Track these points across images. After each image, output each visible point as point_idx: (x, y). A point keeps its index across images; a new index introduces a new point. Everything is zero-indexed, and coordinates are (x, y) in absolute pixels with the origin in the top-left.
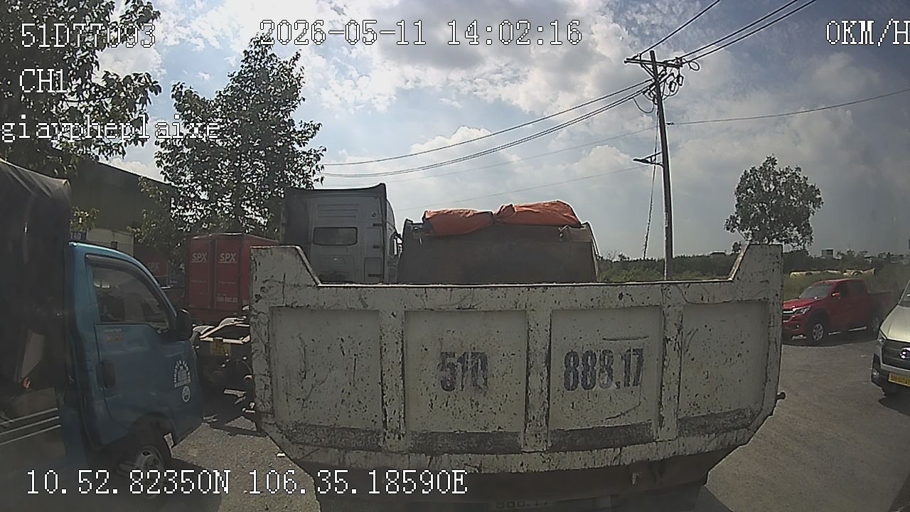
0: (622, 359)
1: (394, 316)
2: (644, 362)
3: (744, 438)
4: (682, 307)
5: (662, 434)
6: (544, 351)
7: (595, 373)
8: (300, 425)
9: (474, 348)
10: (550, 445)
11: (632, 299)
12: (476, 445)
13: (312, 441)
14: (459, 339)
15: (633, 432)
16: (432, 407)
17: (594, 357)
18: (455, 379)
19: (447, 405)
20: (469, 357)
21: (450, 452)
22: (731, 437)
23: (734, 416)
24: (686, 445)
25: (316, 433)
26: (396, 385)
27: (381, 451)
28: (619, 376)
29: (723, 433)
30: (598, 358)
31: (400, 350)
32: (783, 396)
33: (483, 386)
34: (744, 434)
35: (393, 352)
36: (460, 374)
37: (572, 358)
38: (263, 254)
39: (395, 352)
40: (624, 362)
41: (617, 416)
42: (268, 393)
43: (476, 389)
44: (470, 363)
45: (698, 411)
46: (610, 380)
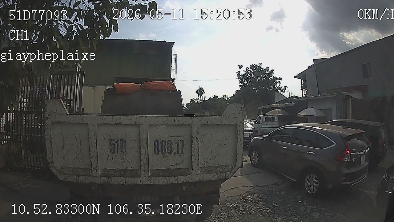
0: (176, 144)
1: (93, 126)
2: (184, 145)
4: (199, 126)
5: (193, 172)
6: (146, 140)
7: (166, 149)
8: (63, 167)
9: (121, 138)
10: (150, 174)
11: (179, 122)
12: (123, 174)
13: (67, 173)
14: (116, 135)
15: (182, 171)
16: (107, 160)
17: (165, 142)
18: (115, 149)
19: (112, 159)
21: (115, 176)
22: (223, 175)
23: (224, 167)
24: (204, 177)
25: (68, 170)
26: (94, 151)
27: (90, 176)
28: (175, 149)
29: (219, 173)
32: (246, 161)
33: (125, 152)
34: (229, 174)
35: (93, 139)
36: (116, 147)
37: (157, 143)
38: (49, 102)
41: (175, 165)
42: (51, 155)
43: (122, 153)
44: (120, 143)
45: (208, 164)
46: (172, 151)
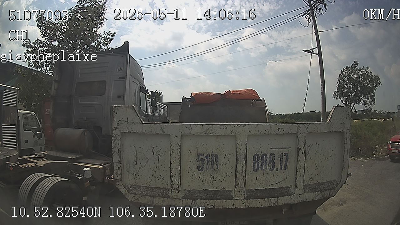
0: (279, 158)
1: (177, 137)
2: (289, 159)
3: (333, 193)
4: (306, 134)
5: (297, 192)
6: (244, 153)
7: (267, 163)
8: (134, 186)
9: (212, 152)
10: (246, 196)
11: (283, 130)
12: (213, 196)
13: (139, 193)
14: (206, 148)
15: (283, 191)
16: (193, 178)
17: (266, 156)
18: (204, 166)
19: (200, 178)
20: (210, 156)
21: (201, 199)
22: (327, 193)
23: (329, 184)
24: (307, 197)
25: (141, 189)
26: (177, 168)
27: (169, 198)
28: (277, 165)
29: (323, 191)
30: (268, 157)
31: (179, 152)
32: (350, 175)
33: (216, 169)
34: (333, 192)
35: (176, 153)
36: (206, 164)
37: (256, 157)
38: (118, 109)
39: (177, 153)
40: (280, 159)
41: (277, 183)
42: (120, 171)
43: (213, 171)
44: (210, 159)
45: (313, 181)
46: (273, 167)
